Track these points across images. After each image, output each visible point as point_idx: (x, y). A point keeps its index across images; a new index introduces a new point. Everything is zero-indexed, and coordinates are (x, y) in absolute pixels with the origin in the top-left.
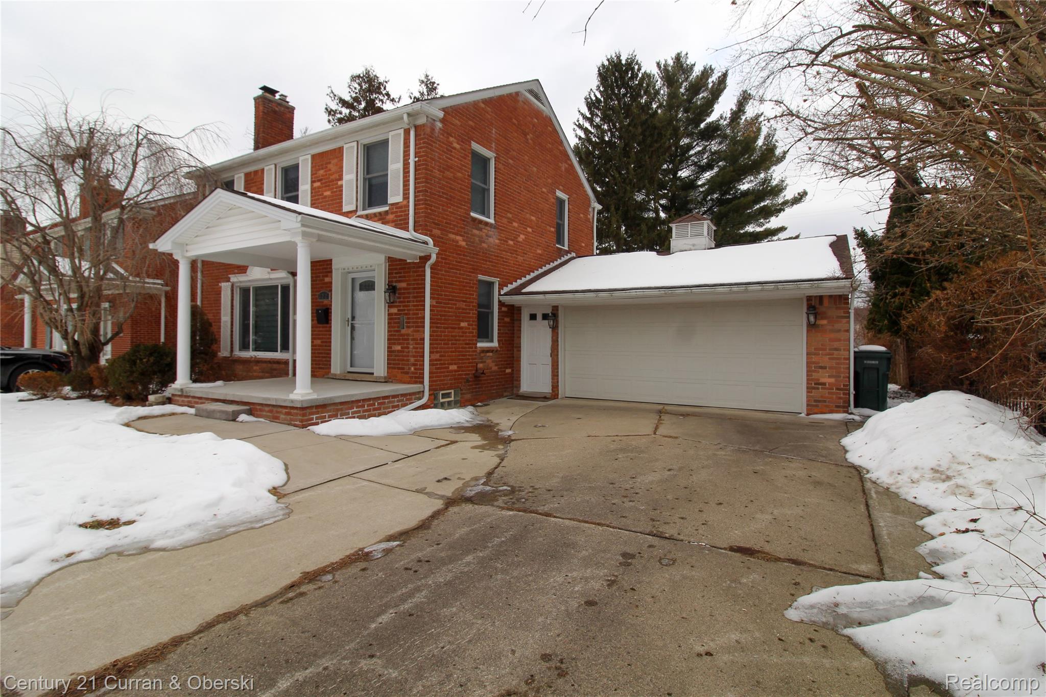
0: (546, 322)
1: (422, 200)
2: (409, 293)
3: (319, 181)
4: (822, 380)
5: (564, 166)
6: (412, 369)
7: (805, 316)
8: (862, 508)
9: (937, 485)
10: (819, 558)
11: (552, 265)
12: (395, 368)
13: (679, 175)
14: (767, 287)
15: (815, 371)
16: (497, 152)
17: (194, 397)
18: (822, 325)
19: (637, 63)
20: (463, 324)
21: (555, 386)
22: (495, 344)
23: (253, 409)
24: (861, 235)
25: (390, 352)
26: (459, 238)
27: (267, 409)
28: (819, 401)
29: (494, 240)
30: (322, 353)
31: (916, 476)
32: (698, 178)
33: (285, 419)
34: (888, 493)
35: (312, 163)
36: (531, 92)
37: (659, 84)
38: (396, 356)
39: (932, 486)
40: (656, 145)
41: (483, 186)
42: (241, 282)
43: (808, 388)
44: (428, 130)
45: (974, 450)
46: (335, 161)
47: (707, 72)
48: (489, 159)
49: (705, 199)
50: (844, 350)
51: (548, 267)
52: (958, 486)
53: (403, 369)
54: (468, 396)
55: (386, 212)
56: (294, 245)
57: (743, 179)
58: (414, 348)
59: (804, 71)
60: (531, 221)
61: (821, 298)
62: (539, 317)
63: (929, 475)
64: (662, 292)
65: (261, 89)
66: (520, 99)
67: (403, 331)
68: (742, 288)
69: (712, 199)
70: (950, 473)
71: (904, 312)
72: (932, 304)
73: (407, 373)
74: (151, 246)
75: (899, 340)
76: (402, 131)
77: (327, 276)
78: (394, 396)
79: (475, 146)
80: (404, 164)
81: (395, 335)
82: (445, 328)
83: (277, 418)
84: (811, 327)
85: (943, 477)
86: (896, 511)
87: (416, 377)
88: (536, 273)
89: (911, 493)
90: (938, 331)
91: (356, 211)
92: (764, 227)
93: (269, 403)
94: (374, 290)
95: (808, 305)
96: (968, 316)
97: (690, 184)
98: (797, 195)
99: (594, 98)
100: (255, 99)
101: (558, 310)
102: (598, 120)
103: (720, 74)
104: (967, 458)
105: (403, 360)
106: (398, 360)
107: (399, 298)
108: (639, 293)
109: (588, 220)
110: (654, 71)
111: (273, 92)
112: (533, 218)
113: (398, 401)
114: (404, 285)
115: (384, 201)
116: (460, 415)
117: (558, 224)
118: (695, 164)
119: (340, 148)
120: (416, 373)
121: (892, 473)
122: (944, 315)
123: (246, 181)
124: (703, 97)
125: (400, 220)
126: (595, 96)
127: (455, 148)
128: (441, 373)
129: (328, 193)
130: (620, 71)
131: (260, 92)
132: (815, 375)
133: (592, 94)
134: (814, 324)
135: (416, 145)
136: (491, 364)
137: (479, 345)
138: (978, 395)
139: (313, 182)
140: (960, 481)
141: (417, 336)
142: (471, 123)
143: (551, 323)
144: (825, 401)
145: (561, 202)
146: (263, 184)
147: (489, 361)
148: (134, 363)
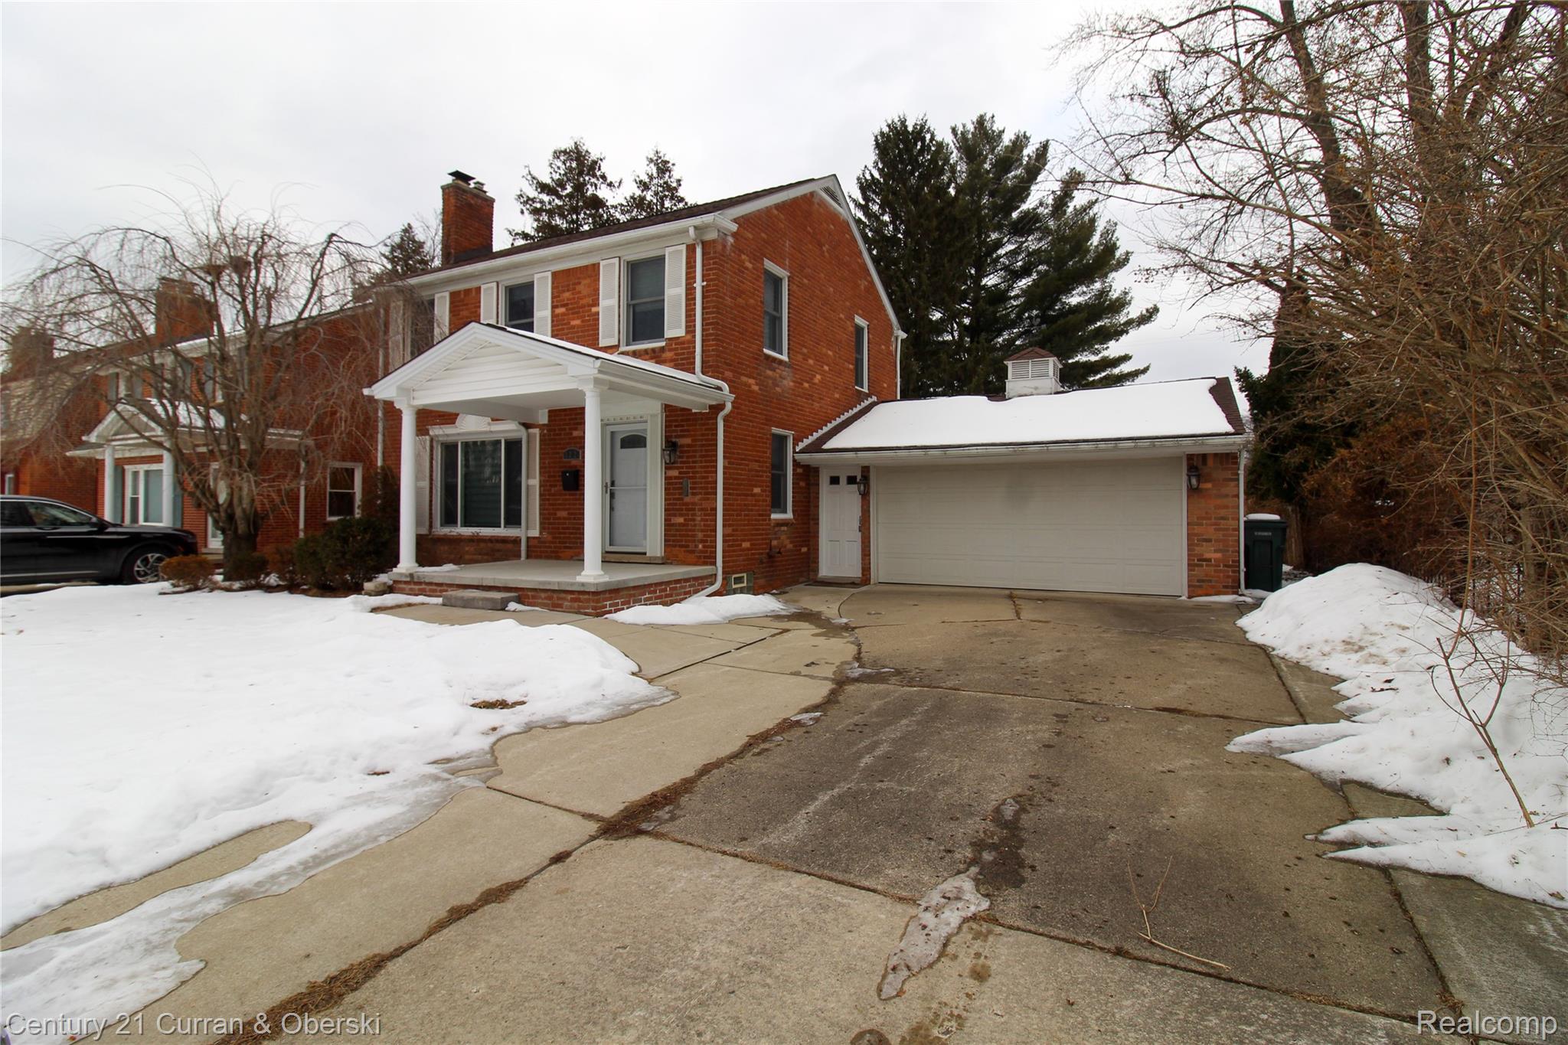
0: (855, 487)
1: (711, 335)
2: (695, 451)
3: (563, 306)
4: (1207, 556)
5: (863, 284)
6: (700, 546)
7: (1185, 478)
8: (1276, 679)
9: (1349, 656)
10: (1244, 714)
11: (851, 413)
12: (675, 546)
13: (983, 283)
14: (1141, 443)
15: (1197, 545)
16: (791, 269)
17: (431, 584)
18: (1207, 490)
19: (928, 131)
20: (757, 490)
21: (866, 569)
22: (789, 515)
23: (524, 596)
24: (1244, 376)
25: (668, 525)
26: (752, 381)
27: (543, 595)
28: (1203, 581)
29: (788, 383)
30: (568, 528)
31: (1327, 649)
32: (1011, 287)
33: (571, 607)
34: (1297, 666)
35: (553, 283)
36: (827, 190)
37: (954, 156)
38: (677, 530)
39: (1344, 657)
40: (959, 244)
41: (774, 313)
42: (447, 435)
43: (1189, 565)
44: (719, 248)
45: (1387, 620)
46: (586, 282)
47: (1020, 142)
48: (781, 279)
49: (1019, 316)
50: (1233, 519)
51: (847, 415)
52: (1371, 655)
53: (688, 546)
54: (762, 582)
55: (662, 349)
56: (582, 394)
57: (1074, 289)
58: (702, 520)
59: (1164, 160)
60: (826, 355)
61: (1204, 456)
62: (843, 480)
63: (1342, 647)
64: (1011, 449)
65: (451, 174)
66: (816, 200)
67: (687, 499)
68: (1111, 445)
69: (1030, 317)
70: (1362, 644)
71: (1305, 474)
72: (1336, 464)
73: (693, 552)
74: (366, 392)
75: (1290, 508)
76: (684, 247)
77: (576, 429)
78: (687, 580)
79: (769, 265)
80: (687, 289)
81: (676, 504)
82: (738, 495)
83: (560, 606)
84: (1192, 491)
85: (1356, 647)
86: (1310, 680)
87: (705, 557)
88: (834, 423)
89: (1321, 665)
90: (1345, 496)
91: (617, 347)
92: (1100, 355)
93: (548, 587)
94: (645, 446)
95: (1188, 465)
96: (1378, 478)
97: (999, 296)
98: (1144, 312)
99: (868, 177)
100: (444, 188)
101: (868, 471)
102: (875, 208)
103: (1038, 146)
104: (1380, 628)
105: (688, 536)
106: (680, 535)
107: (680, 457)
108: (981, 450)
109: (890, 353)
110: (948, 138)
111: (466, 178)
112: (830, 353)
113: (690, 586)
114: (688, 441)
115: (659, 333)
116: (765, 603)
117: (857, 359)
118: (1006, 268)
119: (594, 265)
120: (706, 552)
121: (1301, 648)
122: (1350, 477)
123: (451, 303)
124: (1015, 177)
125: (682, 359)
126: (872, 175)
127: (746, 268)
128: (734, 551)
129: (577, 322)
130: (906, 142)
131: (450, 180)
132: (1198, 550)
133: (867, 172)
134: (1197, 488)
135: (703, 265)
136: (784, 541)
137: (774, 516)
138: (1390, 567)
139: (554, 307)
140: (1373, 650)
141: (706, 505)
142: (763, 235)
143: (862, 488)
144: (1210, 581)
145: (859, 330)
146: (479, 307)
147: (783, 537)
148: (345, 541)
